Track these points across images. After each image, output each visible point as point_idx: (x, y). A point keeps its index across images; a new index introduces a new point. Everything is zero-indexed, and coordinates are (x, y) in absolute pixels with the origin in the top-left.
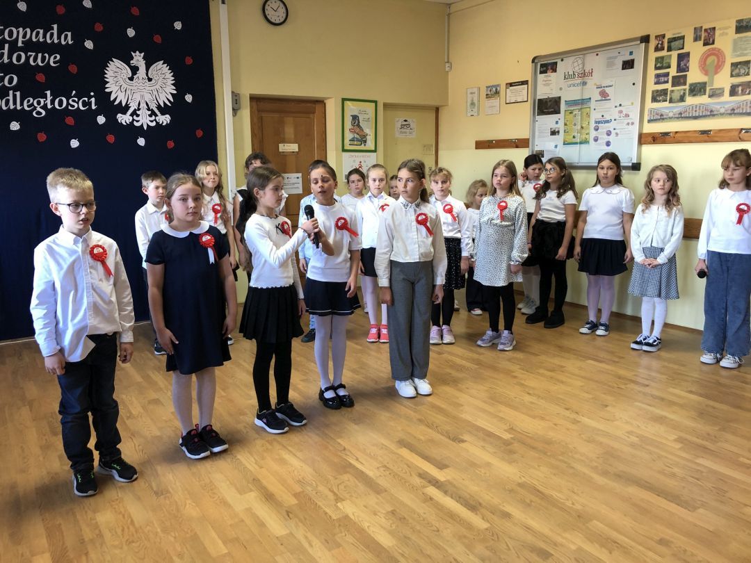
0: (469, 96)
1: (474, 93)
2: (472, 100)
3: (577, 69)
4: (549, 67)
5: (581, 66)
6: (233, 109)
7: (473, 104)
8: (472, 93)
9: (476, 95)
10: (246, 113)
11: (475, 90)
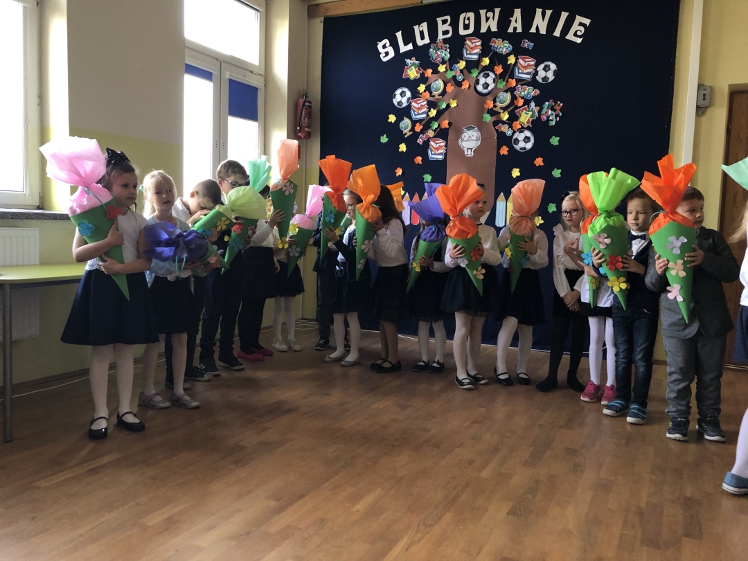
6: (698, 107)
10: (719, 116)
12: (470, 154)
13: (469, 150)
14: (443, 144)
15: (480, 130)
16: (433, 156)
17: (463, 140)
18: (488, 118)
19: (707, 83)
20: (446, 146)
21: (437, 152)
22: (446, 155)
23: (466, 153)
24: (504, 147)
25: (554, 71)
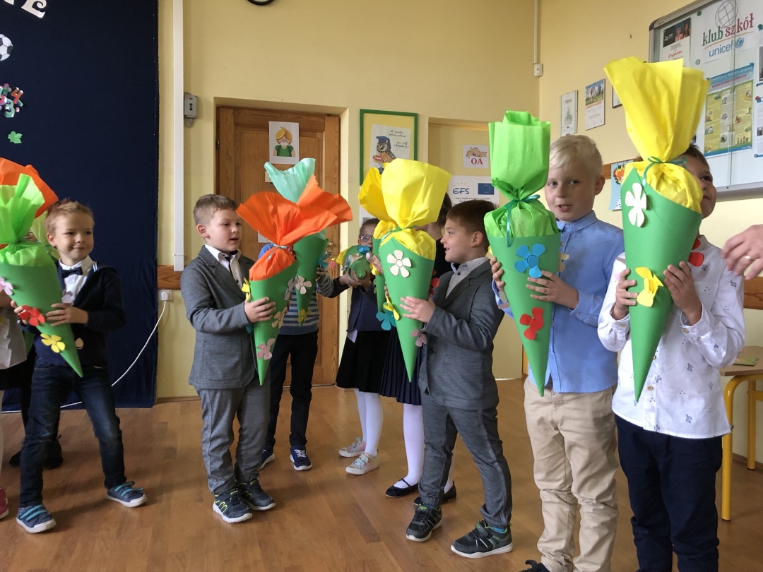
0: (565, 105)
1: (571, 101)
2: (568, 113)
3: (724, 21)
4: (678, 31)
5: (731, 15)
6: (185, 117)
7: (569, 117)
8: (567, 102)
9: (573, 103)
11: (573, 96)
19: (193, 92)
25: (9, 48)
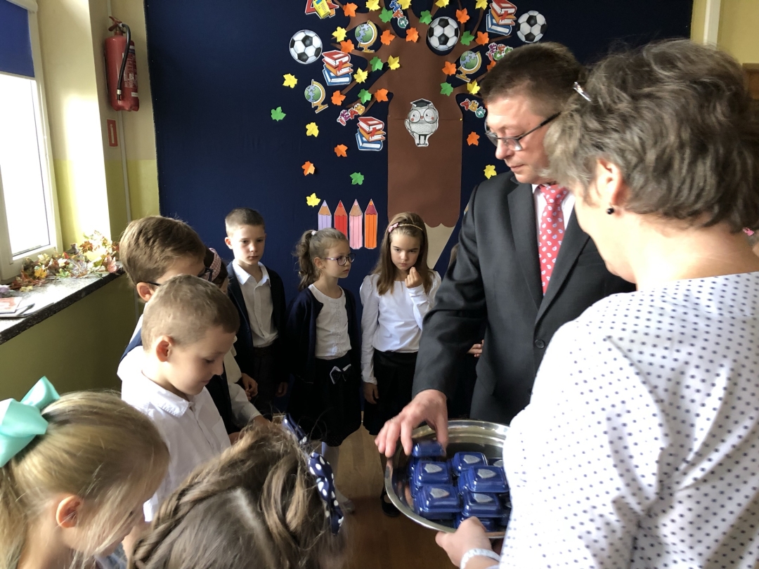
12: (422, 143)
13: (422, 138)
14: (380, 126)
15: (437, 106)
16: (366, 145)
17: (412, 122)
18: (447, 89)
20: (385, 129)
21: (371, 139)
22: (385, 143)
23: (417, 142)
24: (474, 134)
25: (543, 26)
